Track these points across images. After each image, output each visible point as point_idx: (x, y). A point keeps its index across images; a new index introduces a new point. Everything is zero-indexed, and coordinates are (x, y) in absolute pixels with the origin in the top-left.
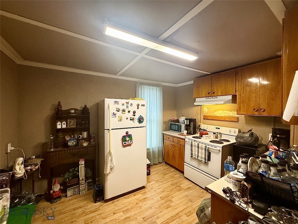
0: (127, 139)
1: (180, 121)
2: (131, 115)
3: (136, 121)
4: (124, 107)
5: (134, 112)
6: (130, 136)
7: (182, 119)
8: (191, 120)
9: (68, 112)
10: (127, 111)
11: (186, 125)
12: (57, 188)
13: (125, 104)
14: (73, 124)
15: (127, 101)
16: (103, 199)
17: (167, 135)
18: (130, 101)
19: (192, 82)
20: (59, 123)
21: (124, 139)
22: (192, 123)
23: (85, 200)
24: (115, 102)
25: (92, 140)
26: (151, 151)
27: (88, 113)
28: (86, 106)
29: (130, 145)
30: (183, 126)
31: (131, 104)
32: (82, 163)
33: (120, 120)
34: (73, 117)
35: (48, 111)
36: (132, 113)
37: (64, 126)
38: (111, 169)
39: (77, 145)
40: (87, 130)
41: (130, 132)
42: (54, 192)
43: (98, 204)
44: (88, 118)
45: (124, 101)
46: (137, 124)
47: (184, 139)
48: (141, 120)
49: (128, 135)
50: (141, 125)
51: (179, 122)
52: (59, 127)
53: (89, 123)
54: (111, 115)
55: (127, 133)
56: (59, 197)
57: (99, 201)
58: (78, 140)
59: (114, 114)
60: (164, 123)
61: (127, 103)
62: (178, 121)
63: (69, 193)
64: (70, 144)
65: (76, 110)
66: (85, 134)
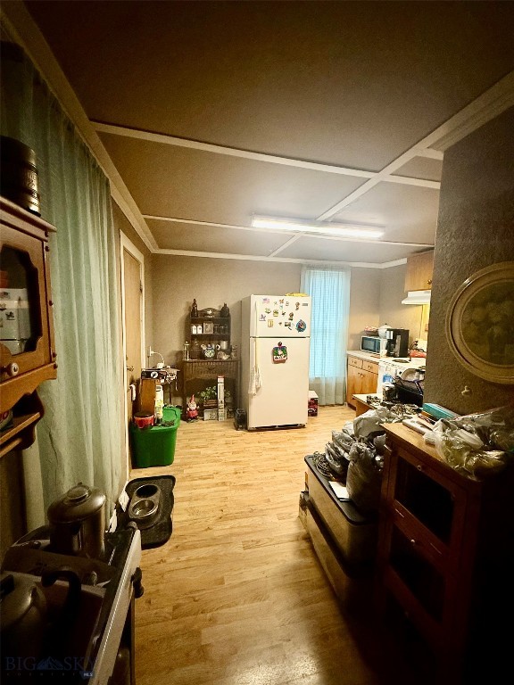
0: (280, 352)
1: (380, 334)
2: (286, 319)
3: (294, 327)
4: (277, 308)
5: (292, 315)
6: (283, 349)
7: (382, 330)
8: (396, 332)
9: (204, 313)
10: (280, 313)
11: (389, 341)
12: (193, 406)
13: (278, 303)
14: (209, 329)
15: (281, 298)
16: (246, 428)
17: (353, 357)
18: (287, 298)
19: (404, 261)
20: (194, 327)
21: (275, 352)
22: (399, 338)
23: (225, 425)
24: (265, 300)
25: (233, 354)
26: (324, 383)
27: (229, 315)
28: (225, 305)
29: (283, 361)
30: (384, 343)
31: (287, 304)
32: (221, 380)
33: (271, 326)
34: (210, 320)
35: (181, 312)
36: (287, 316)
37: (200, 332)
38: (257, 389)
39: (215, 357)
40: (227, 339)
41: (285, 342)
42: (190, 410)
43: (240, 432)
44: (228, 322)
45: (277, 298)
46: (295, 332)
47: (377, 364)
48: (301, 327)
49: (281, 347)
50: (301, 334)
51: (378, 336)
52: (194, 332)
53: (229, 329)
54: (259, 316)
55: (280, 344)
56: (195, 418)
57: (242, 429)
58: (216, 351)
59: (263, 317)
60: (352, 336)
61: (282, 301)
62: (376, 334)
63: (207, 415)
64: (207, 354)
65: (213, 310)
66: (224, 345)
